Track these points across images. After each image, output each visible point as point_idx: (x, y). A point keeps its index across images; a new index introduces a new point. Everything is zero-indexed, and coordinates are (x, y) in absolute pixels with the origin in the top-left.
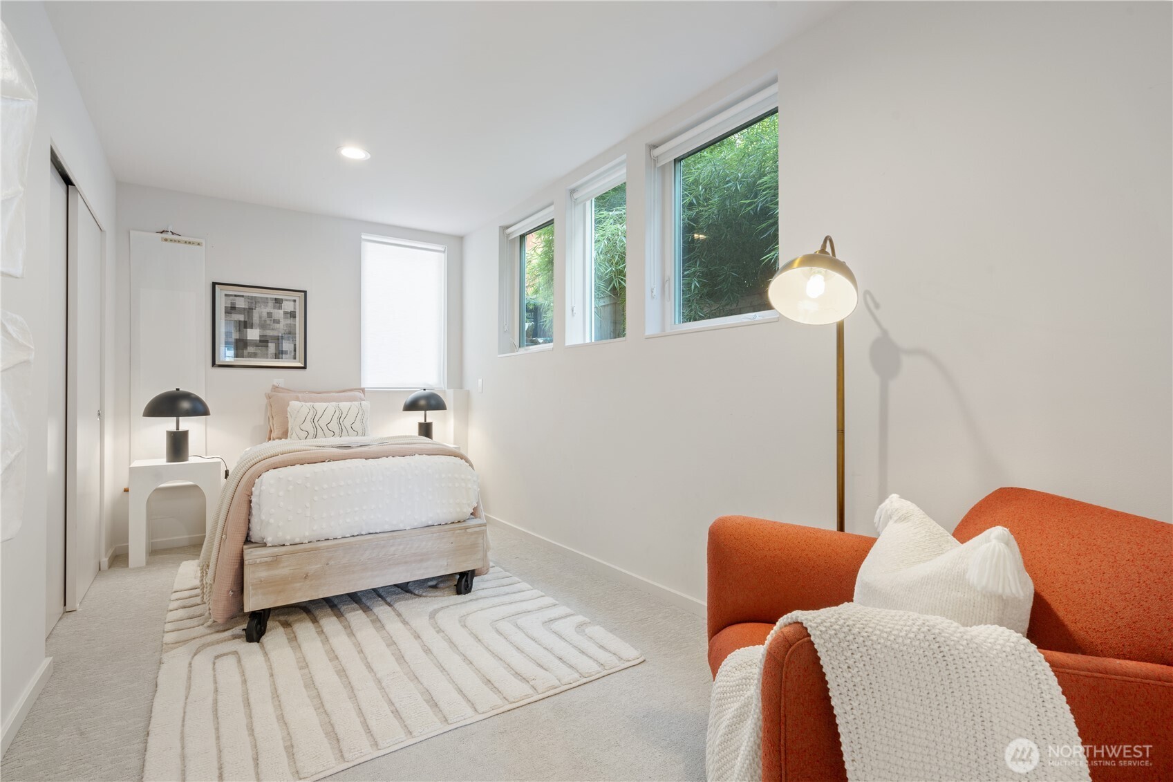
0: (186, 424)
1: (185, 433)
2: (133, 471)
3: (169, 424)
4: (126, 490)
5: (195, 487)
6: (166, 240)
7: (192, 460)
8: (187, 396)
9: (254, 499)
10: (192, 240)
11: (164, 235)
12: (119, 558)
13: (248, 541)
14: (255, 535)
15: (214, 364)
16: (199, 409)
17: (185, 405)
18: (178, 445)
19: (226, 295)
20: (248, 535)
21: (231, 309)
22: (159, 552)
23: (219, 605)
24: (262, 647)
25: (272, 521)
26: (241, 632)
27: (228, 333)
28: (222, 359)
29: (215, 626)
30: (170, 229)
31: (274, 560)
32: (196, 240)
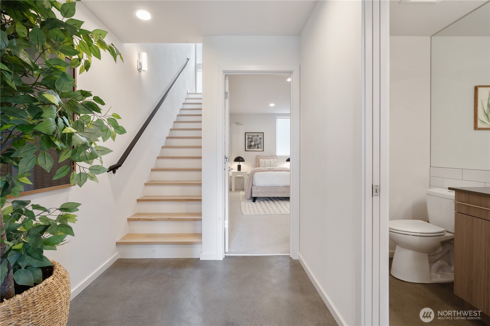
0: (241, 163)
2: (233, 172)
3: (237, 163)
4: (231, 177)
5: (242, 177)
7: (242, 171)
8: (241, 158)
9: (254, 177)
10: (241, 124)
11: (237, 124)
13: (253, 185)
15: (245, 150)
16: (243, 160)
18: (239, 167)
19: (248, 135)
21: (249, 138)
22: (237, 189)
23: (249, 196)
24: (255, 203)
25: (257, 181)
26: (252, 201)
27: (248, 143)
28: (247, 149)
29: (248, 199)
30: (238, 122)
31: (257, 189)
32: (242, 124)
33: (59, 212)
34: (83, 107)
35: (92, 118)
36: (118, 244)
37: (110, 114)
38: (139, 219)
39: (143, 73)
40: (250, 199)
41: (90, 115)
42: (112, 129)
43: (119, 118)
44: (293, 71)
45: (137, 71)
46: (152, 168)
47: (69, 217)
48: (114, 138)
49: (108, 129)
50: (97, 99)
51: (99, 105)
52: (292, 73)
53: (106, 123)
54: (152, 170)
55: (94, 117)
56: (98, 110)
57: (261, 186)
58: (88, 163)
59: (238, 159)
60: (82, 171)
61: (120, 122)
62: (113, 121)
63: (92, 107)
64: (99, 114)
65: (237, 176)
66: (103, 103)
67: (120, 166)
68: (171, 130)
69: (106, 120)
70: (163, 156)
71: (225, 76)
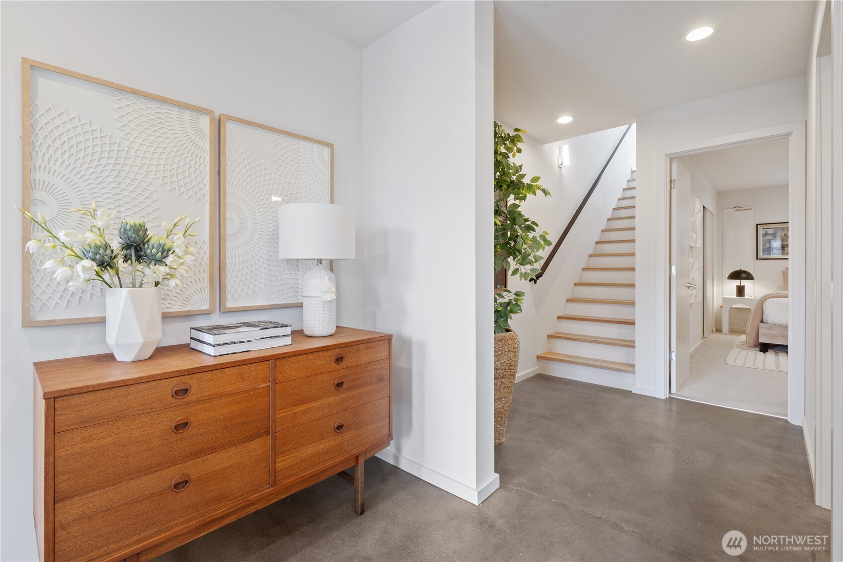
0: (744, 283)
1: (743, 287)
2: (724, 299)
3: (737, 282)
4: (721, 307)
5: (749, 309)
6: (736, 210)
7: (746, 297)
8: (745, 272)
9: (763, 307)
10: (748, 208)
11: (736, 209)
12: (719, 330)
13: (762, 322)
14: (764, 320)
15: (757, 258)
16: (749, 277)
17: (744, 275)
18: (741, 291)
19: (763, 229)
20: (762, 320)
21: (766, 234)
22: (732, 331)
23: (752, 341)
24: (765, 355)
25: (770, 315)
26: (759, 349)
27: (764, 245)
28: (761, 255)
29: (750, 347)
30: (738, 205)
31: (771, 328)
32: (750, 208)
33: (514, 296)
34: (525, 229)
35: (530, 236)
36: (538, 357)
37: (541, 233)
38: (560, 337)
39: (564, 170)
40: (755, 346)
41: (528, 234)
42: (542, 242)
43: (547, 234)
44: (792, 132)
45: (557, 168)
46: (576, 282)
47: (519, 300)
48: (543, 249)
49: (539, 243)
50: (534, 223)
51: (534, 226)
52: (791, 135)
53: (538, 239)
54: (576, 284)
55: (531, 235)
56: (534, 230)
57: (780, 323)
58: (531, 265)
59: (737, 275)
60: (526, 271)
61: (548, 238)
62: (543, 237)
63: (529, 228)
64: (534, 233)
65: (732, 307)
66: (537, 225)
67: (541, 276)
68: (602, 231)
69: (538, 236)
70: (590, 267)
71: (671, 160)
